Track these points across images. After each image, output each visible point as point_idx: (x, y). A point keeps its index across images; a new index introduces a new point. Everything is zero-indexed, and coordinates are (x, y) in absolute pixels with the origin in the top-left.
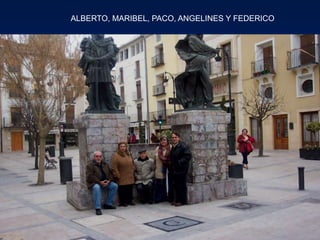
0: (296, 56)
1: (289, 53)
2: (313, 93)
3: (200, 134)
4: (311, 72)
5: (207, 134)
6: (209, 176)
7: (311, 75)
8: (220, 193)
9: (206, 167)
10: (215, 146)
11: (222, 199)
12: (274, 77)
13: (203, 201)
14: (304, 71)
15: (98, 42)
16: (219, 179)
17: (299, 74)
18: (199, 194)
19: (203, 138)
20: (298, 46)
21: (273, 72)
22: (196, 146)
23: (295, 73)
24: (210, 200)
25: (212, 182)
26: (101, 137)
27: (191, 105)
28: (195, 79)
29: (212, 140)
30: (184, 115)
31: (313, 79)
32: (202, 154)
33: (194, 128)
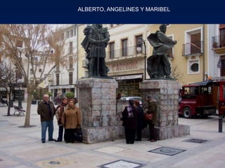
0: (188, 48)
1: (184, 45)
2: (199, 72)
3: (164, 95)
4: (197, 58)
5: (168, 95)
6: (169, 122)
7: (198, 61)
8: (176, 134)
9: (167, 116)
10: (172, 103)
11: (177, 137)
12: (172, 60)
13: (167, 138)
14: (193, 57)
15: (99, 30)
16: (173, 124)
17: (190, 59)
18: (165, 134)
19: (166, 98)
20: (189, 41)
21: (172, 57)
22: (162, 103)
23: (187, 57)
24: (171, 137)
25: (170, 126)
26: (100, 95)
27: (156, 76)
28: (159, 59)
29: (171, 99)
30: (155, 83)
31: (199, 63)
32: (165, 108)
33: (162, 91)
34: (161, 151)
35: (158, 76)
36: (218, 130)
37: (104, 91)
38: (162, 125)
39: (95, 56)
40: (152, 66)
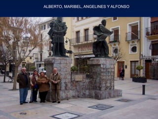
0: (130, 35)
1: (127, 33)
2: (137, 52)
3: (104, 69)
4: (136, 43)
5: (107, 69)
6: (107, 87)
7: (136, 45)
8: (112, 95)
9: (106, 84)
10: (110, 74)
11: (112, 98)
12: (119, 44)
13: (105, 98)
14: (133, 42)
15: (59, 24)
16: (110, 89)
17: (131, 44)
18: (104, 95)
19: (105, 71)
20: (131, 31)
21: (119, 42)
22: (102, 74)
23: (129, 43)
24: (108, 98)
25: (108, 90)
26: (60, 68)
29: (109, 72)
30: (97, 60)
31: (137, 46)
32: (104, 78)
33: (102, 66)
34: (97, 107)
35: (100, 55)
36: (142, 93)
37: (62, 66)
38: (102, 89)
39: (57, 42)
40: (96, 48)
